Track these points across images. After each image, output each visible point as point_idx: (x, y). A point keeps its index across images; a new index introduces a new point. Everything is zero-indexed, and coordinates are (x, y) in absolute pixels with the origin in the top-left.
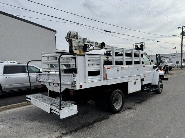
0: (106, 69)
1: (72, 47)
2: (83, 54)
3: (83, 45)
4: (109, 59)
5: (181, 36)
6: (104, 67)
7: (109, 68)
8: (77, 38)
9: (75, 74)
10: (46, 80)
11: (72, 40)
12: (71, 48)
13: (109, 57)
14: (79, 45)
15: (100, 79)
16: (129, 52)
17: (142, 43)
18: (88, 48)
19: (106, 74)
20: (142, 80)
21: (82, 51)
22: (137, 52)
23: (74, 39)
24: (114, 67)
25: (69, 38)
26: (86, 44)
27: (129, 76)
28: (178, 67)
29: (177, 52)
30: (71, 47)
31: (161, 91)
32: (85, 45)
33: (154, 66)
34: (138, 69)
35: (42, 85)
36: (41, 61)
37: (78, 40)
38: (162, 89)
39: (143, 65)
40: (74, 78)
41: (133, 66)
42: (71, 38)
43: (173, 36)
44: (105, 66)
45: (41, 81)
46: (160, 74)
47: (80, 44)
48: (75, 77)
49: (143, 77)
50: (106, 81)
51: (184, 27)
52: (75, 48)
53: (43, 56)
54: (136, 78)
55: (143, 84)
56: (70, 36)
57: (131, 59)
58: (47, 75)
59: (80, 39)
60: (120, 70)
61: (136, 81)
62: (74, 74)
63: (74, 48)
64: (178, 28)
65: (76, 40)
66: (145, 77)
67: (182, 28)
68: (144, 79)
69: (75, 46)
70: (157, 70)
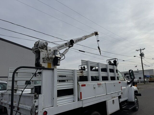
0: (81, 86)
1: (40, 59)
2: (52, 67)
3: (54, 56)
4: (84, 74)
5: (141, 56)
6: (78, 84)
7: (84, 85)
8: (46, 49)
9: (37, 96)
10: (7, 101)
11: (40, 50)
12: (38, 61)
13: (84, 71)
14: (48, 57)
15: (73, 99)
16: (104, 67)
17: (115, 59)
18: (59, 61)
19: (81, 93)
20: (120, 97)
21: (52, 64)
22: (111, 67)
23: (43, 50)
24: (90, 83)
25: (36, 49)
26: (57, 56)
27: (107, 94)
28: (141, 82)
29: (139, 70)
30: (38, 59)
31: (137, 108)
32: (56, 58)
33: (127, 82)
34: (114, 86)
35: (3, 108)
36: (7, 77)
37: (47, 51)
38: (138, 106)
39: (119, 81)
40: (35, 102)
41: (110, 82)
42: (39, 49)
43: (134, 56)
44: (79, 82)
45: (2, 102)
46: (135, 90)
47: (50, 56)
48: (37, 100)
49: (120, 94)
50: (81, 102)
51: (141, 50)
52: (44, 60)
53: (10, 72)
54: (113, 95)
55: (120, 102)
56: (37, 46)
57: (107, 75)
58: (8, 95)
59: (50, 50)
60: (96, 86)
61: (114, 99)
62: (35, 96)
63: (41, 61)
64: (137, 50)
65: (45, 51)
66: (122, 93)
67: (140, 50)
68: (121, 96)
69: (43, 58)
70: (131, 86)
